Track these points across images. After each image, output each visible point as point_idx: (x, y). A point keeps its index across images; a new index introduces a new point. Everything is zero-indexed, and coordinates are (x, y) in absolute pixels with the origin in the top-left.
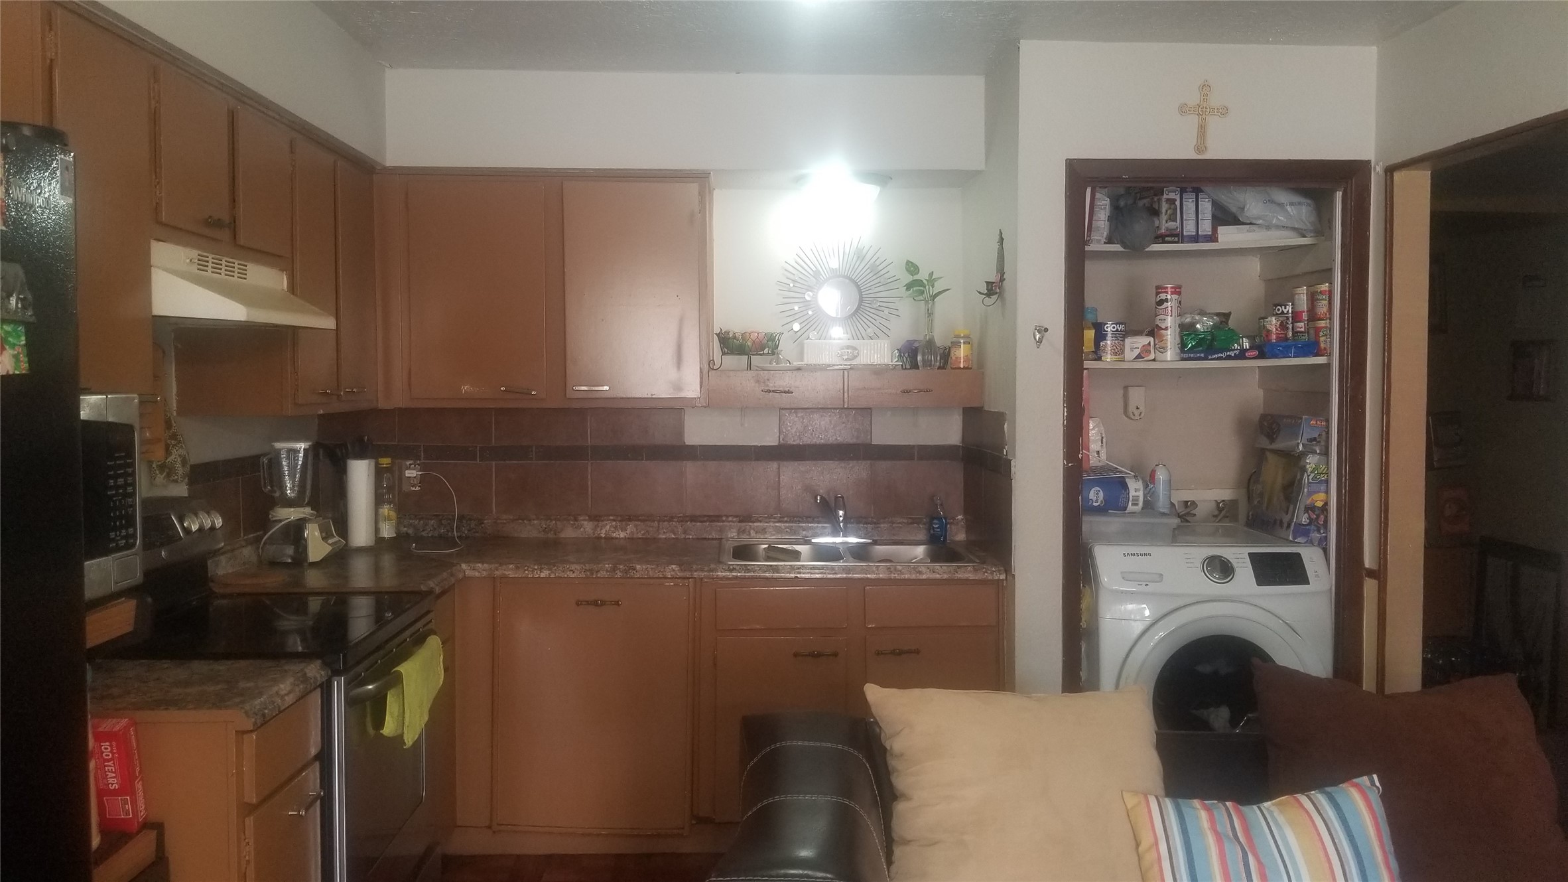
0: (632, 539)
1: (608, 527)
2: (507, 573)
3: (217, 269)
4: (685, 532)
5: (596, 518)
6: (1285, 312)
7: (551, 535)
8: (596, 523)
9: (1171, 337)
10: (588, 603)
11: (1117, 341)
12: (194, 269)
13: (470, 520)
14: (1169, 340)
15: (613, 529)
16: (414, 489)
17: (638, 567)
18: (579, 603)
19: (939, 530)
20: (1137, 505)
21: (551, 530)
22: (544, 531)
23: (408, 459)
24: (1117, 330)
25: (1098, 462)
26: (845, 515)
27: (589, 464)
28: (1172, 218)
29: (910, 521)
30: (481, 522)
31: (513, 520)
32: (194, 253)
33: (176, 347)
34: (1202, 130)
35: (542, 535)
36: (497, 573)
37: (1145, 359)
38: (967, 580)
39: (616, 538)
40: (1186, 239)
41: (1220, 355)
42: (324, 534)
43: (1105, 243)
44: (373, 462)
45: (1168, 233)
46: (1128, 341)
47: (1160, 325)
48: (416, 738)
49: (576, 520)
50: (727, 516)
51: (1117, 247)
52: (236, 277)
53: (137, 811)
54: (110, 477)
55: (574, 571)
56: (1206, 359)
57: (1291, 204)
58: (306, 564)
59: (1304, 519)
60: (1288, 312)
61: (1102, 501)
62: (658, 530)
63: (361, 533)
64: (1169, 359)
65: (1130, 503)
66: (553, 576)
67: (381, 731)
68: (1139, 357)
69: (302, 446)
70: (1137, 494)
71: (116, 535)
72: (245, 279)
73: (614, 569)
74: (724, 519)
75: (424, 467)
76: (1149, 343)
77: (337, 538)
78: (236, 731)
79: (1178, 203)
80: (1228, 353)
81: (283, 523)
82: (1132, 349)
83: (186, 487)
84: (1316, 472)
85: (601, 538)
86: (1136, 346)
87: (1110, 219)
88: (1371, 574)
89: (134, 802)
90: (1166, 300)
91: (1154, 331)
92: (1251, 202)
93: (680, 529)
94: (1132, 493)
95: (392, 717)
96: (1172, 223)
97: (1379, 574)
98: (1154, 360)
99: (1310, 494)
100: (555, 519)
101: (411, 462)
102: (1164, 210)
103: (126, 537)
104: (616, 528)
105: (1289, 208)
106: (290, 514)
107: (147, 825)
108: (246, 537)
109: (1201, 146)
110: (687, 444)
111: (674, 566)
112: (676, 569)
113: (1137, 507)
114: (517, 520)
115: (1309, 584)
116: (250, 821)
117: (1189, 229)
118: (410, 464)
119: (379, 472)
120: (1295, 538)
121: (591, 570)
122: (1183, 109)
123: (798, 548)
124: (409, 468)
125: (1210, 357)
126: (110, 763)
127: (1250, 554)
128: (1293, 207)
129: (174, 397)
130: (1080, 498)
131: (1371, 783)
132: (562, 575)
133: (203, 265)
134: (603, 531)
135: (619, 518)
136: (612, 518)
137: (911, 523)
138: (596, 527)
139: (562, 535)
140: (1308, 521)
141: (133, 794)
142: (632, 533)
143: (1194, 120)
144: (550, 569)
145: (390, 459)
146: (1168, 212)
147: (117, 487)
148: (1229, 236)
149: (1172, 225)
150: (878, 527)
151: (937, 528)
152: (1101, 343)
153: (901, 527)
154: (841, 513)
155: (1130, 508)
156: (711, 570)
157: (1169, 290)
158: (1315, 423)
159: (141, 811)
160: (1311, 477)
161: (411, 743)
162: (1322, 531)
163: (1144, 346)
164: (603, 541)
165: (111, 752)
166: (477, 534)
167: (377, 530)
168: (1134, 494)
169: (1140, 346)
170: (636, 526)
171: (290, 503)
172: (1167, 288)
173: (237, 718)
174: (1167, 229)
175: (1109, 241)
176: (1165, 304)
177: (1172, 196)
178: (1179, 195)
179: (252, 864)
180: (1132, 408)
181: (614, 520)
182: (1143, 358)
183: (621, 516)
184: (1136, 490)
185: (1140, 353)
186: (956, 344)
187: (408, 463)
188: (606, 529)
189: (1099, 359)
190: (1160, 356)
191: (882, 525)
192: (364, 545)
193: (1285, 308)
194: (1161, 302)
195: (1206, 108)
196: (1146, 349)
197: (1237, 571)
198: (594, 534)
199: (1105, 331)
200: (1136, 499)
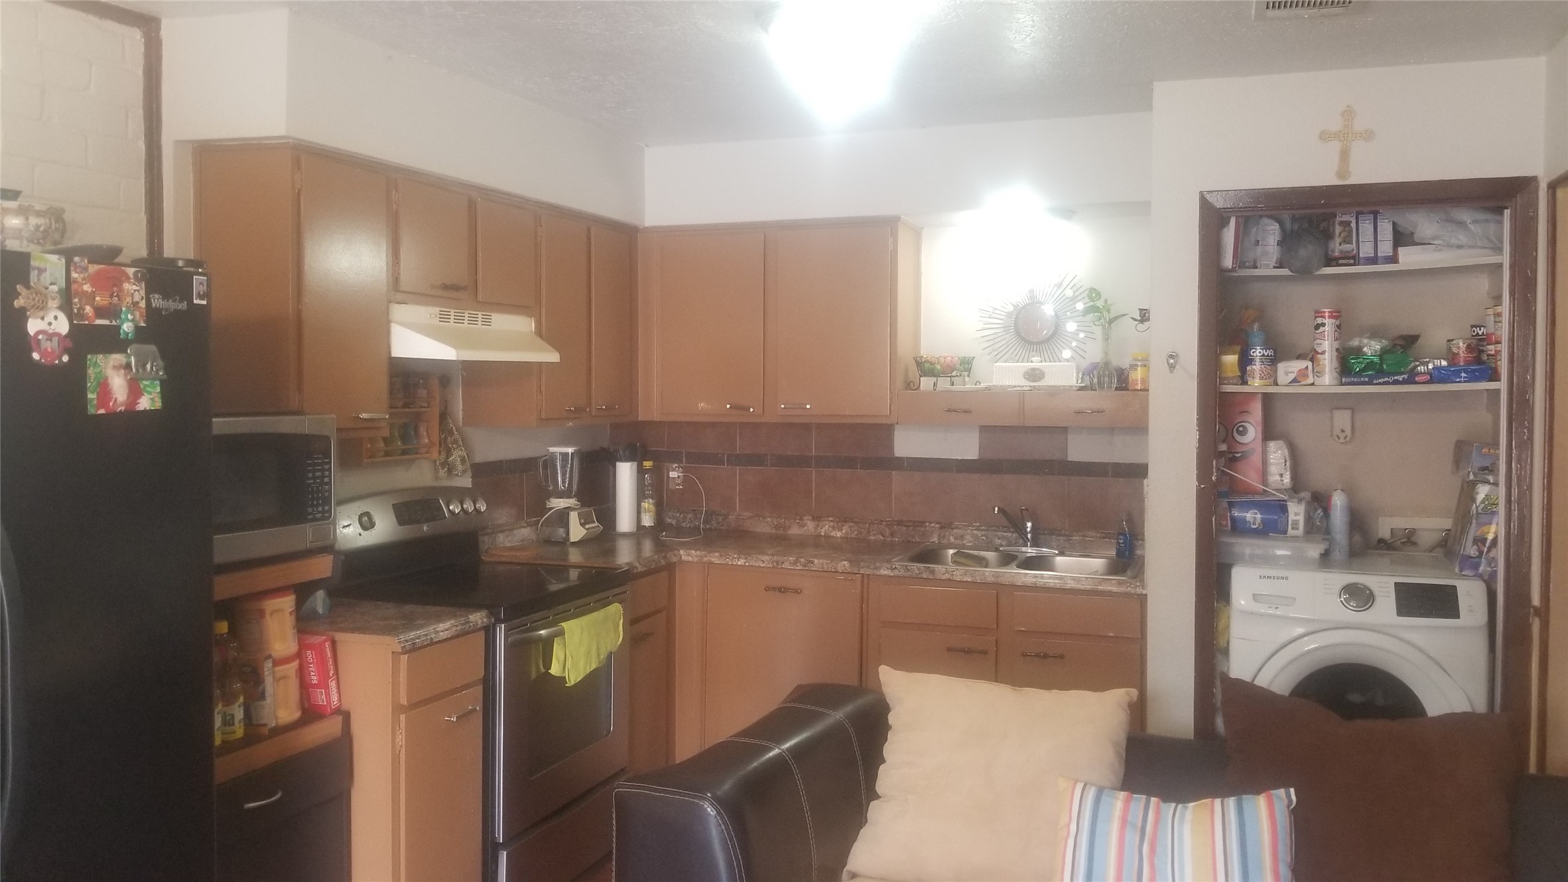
0: (847, 538)
1: (827, 526)
2: (713, 559)
3: (459, 320)
4: (892, 535)
5: (817, 518)
6: (1480, 334)
7: (781, 532)
8: (817, 523)
9: (1328, 361)
10: (774, 589)
11: (1263, 366)
12: (436, 321)
13: (718, 515)
14: (1327, 365)
15: (831, 529)
16: (678, 487)
17: (816, 561)
18: (767, 589)
19: (1123, 545)
20: (1297, 529)
21: (781, 527)
22: (775, 527)
23: (674, 462)
24: (1263, 355)
25: (1281, 485)
26: (1033, 527)
27: (814, 471)
28: (1348, 240)
29: (1103, 535)
30: (726, 516)
31: (751, 517)
32: (436, 310)
33: (462, 375)
34: (1345, 155)
35: (773, 531)
36: (705, 559)
37: (1302, 383)
38: (1110, 592)
39: (833, 537)
40: (1361, 262)
41: (1386, 379)
42: (583, 521)
43: (1275, 267)
44: (635, 464)
45: (1342, 255)
46: (1282, 367)
47: (1317, 349)
48: (579, 680)
49: (801, 519)
50: (931, 523)
51: (1285, 272)
52: (480, 323)
53: (330, 702)
54: (309, 471)
55: (763, 561)
56: (1370, 383)
57: (1475, 222)
58: (568, 543)
59: (1472, 551)
60: (1483, 333)
61: (1259, 524)
62: (869, 532)
63: (625, 521)
64: (1327, 384)
65: (1290, 527)
66: (747, 564)
67: (549, 671)
68: (1295, 381)
69: (570, 450)
70: (1298, 517)
71: (313, 510)
72: (490, 325)
73: (795, 563)
74: (927, 524)
75: (685, 470)
76: (1307, 367)
77: (596, 524)
78: (393, 652)
79: (1353, 225)
80: (1396, 378)
81: (554, 510)
82: (1287, 373)
83: (470, 480)
84: (1486, 503)
85: (821, 535)
86: (1290, 370)
87: (1279, 244)
88: (1537, 611)
89: (328, 695)
90: (1323, 325)
91: (1312, 356)
92: (1424, 224)
93: (888, 532)
94: (1292, 517)
95: (558, 661)
96: (1348, 245)
97: (1544, 612)
98: (1313, 384)
99: (1480, 525)
100: (785, 518)
101: (676, 465)
102: (1337, 232)
103: (324, 512)
104: (833, 528)
105: (1472, 227)
106: (558, 503)
107: (338, 711)
108: (528, 520)
109: (1343, 172)
110: (896, 456)
111: (845, 562)
112: (847, 565)
113: (1297, 531)
114: (755, 517)
115: (1459, 618)
116: (403, 717)
117: (1366, 250)
118: (676, 467)
119: (641, 471)
120: (1461, 570)
121: (777, 562)
122: (1324, 136)
123: (983, 553)
124: (674, 470)
125: (1375, 382)
126: (312, 666)
127: (1396, 584)
128: (1477, 225)
129: (461, 412)
130: (1213, 519)
131: (1284, 797)
132: (754, 564)
133: (444, 318)
134: (823, 530)
135: (837, 519)
136: (831, 519)
137: (1104, 538)
138: (818, 526)
139: (791, 532)
140: (1477, 553)
141: (327, 687)
142: (847, 533)
143: (1335, 147)
144: (746, 558)
145: (652, 462)
146: (1342, 235)
147: (314, 478)
148: (1409, 257)
149: (1346, 247)
150: (1071, 540)
151: (1122, 543)
152: (1248, 368)
153: (1092, 541)
154: (1029, 525)
155: (1290, 532)
156: (876, 568)
157: (1327, 314)
158: (1487, 451)
159: (333, 702)
160: (1480, 508)
161: (573, 683)
162: (1493, 565)
163: (1300, 370)
164: (823, 538)
165: (312, 657)
166: (723, 527)
167: (639, 519)
168: (1295, 518)
169: (1296, 370)
170: (850, 527)
171: (561, 495)
172: (1324, 312)
173: (392, 643)
174: (1341, 252)
175: (1280, 265)
176: (1322, 329)
177: (1346, 218)
178: (1355, 216)
179: (404, 747)
180: (1337, 431)
181: (832, 521)
182: (1300, 382)
183: (838, 518)
184: (1296, 514)
185: (1295, 378)
186: (1133, 367)
187: (674, 466)
188: (826, 528)
189: (1245, 383)
190: (1318, 381)
191: (1074, 538)
192: (627, 531)
193: (1480, 330)
194: (1317, 327)
195: (1348, 133)
196: (1303, 373)
197: (1378, 600)
198: (815, 531)
199: (1251, 356)
200: (1296, 523)
